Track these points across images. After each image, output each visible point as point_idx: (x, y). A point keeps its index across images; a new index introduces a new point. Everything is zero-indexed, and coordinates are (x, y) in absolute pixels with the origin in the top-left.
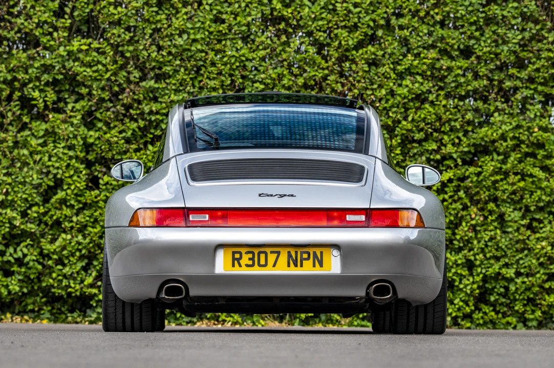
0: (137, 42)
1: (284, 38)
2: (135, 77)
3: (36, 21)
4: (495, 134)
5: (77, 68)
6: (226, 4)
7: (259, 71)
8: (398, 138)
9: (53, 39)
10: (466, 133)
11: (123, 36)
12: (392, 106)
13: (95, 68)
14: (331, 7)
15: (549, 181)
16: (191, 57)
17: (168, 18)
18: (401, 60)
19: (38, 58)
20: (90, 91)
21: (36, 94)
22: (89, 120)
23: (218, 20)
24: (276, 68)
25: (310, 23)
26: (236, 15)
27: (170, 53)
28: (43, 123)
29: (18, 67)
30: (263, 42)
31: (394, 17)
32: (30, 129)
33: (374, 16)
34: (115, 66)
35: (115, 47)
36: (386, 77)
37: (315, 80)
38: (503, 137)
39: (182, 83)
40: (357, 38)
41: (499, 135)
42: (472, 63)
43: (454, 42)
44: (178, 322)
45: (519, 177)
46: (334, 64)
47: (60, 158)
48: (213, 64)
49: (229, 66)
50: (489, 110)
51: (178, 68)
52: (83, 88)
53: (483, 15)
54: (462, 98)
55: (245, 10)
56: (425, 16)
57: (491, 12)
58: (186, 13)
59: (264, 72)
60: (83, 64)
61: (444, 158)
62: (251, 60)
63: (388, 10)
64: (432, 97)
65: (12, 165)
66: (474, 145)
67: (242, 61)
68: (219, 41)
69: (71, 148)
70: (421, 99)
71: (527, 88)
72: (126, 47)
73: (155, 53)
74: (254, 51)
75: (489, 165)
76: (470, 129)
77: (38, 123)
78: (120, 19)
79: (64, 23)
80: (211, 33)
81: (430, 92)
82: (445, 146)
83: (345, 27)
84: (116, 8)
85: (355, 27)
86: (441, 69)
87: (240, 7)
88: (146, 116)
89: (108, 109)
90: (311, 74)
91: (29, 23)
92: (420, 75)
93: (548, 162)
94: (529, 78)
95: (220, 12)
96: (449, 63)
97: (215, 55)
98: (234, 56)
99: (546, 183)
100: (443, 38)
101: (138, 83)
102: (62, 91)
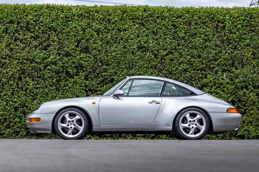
0: (101, 54)
1: (144, 53)
2: (100, 65)
3: (70, 48)
4: (208, 81)
5: (83, 62)
6: (127, 43)
7: (137, 63)
9: (75, 54)
10: (199, 81)
11: (96, 53)
12: (177, 73)
13: (88, 62)
14: (158, 43)
15: (224, 95)
16: (117, 59)
17: (110, 47)
18: (180, 59)
19: (71, 60)
20: (87, 69)
21: (71, 70)
22: (86, 78)
23: (125, 47)
24: (142, 62)
25: (152, 48)
26: (130, 46)
27: (110, 58)
28: (73, 79)
29: (65, 62)
30: (138, 54)
31: (177, 46)
32: (69, 81)
33: (171, 46)
34: (94, 62)
35: (94, 56)
36: (175, 64)
38: (211, 82)
39: (114, 66)
40: (166, 52)
42: (201, 60)
43: (195, 53)
44: (114, 138)
45: (215, 94)
46: (160, 60)
47: (78, 89)
49: (128, 61)
50: (206, 74)
51: (113, 62)
52: (85, 68)
53: (204, 45)
54: (198, 70)
55: (133, 44)
56: (187, 46)
57: (206, 44)
58: (115, 46)
59: (139, 63)
60: (84, 61)
62: (135, 60)
63: (175, 44)
64: (189, 70)
65: (64, 92)
66: (202, 84)
67: (132, 60)
68: (125, 54)
69: (81, 86)
70: (186, 70)
71: (217, 67)
72: (97, 56)
73: (106, 58)
74: (135, 57)
75: (206, 90)
76: (200, 79)
77: (71, 79)
78: (95, 48)
79: (78, 49)
80: (123, 51)
81: (188, 68)
84: (94, 44)
85: (166, 49)
86: (192, 61)
87: (131, 43)
88: (103, 76)
89: (92, 75)
90: (153, 64)
91: (68, 49)
92: (185, 63)
93: (224, 89)
94: (218, 64)
95: (125, 45)
96: (194, 60)
97: (124, 58)
98: (130, 58)
99: (223, 95)
100: (192, 52)
101: (101, 67)
102: (78, 69)
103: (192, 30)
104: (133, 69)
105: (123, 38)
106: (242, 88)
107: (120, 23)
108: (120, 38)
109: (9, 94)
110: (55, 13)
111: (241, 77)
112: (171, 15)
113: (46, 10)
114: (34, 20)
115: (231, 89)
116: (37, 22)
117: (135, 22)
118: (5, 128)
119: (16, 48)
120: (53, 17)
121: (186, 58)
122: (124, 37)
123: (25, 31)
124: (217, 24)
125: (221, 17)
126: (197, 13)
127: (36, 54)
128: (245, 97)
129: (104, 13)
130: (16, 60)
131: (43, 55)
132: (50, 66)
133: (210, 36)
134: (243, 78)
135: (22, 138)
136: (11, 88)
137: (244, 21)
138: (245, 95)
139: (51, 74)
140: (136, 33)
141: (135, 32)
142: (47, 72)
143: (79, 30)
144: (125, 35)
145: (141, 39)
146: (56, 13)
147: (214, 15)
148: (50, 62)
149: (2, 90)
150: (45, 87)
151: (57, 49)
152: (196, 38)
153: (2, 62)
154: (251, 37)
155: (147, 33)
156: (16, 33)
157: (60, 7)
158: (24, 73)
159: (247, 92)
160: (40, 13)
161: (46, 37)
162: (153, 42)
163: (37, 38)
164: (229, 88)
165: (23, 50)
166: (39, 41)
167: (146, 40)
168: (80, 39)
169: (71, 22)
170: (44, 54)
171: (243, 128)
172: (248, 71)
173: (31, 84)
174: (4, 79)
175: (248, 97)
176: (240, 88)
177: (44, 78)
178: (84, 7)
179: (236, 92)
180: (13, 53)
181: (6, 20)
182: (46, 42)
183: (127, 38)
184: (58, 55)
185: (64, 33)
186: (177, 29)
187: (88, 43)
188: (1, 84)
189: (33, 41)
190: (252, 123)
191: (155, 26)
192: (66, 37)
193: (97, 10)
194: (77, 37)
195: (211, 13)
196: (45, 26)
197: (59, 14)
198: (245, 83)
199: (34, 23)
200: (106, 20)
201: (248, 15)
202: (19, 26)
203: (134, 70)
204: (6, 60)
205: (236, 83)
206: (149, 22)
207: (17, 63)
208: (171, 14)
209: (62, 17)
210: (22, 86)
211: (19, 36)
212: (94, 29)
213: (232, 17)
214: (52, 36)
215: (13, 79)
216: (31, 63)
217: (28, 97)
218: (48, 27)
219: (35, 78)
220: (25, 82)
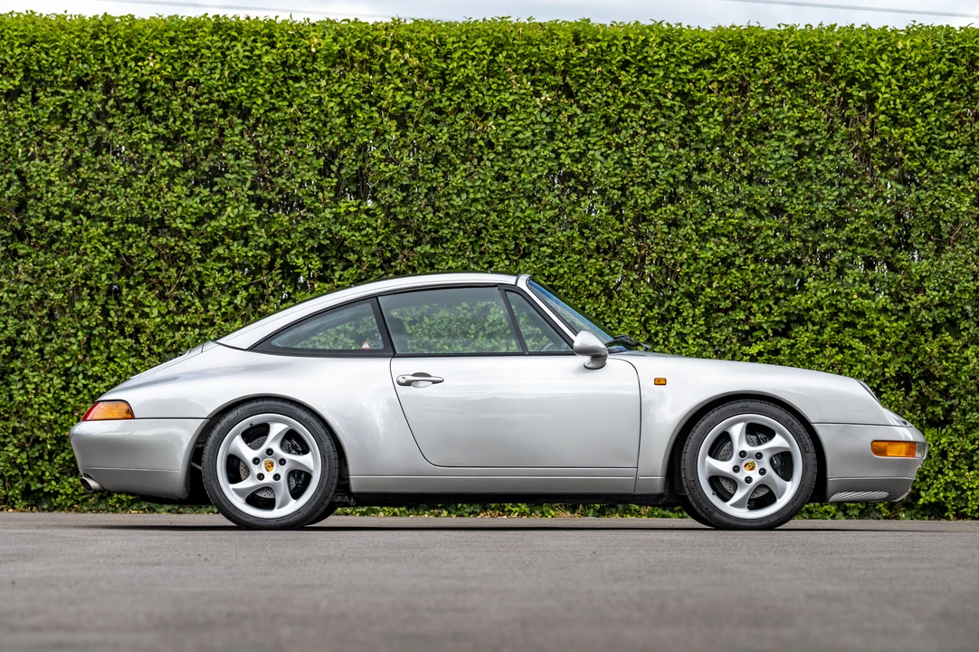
0: (412, 201)
1: (574, 197)
2: (408, 241)
3: (299, 180)
4: (809, 302)
5: (345, 232)
6: (510, 160)
7: (546, 233)
8: (702, 306)
9: (318, 200)
10: (777, 301)
11: (395, 196)
12: (695, 271)
13: (364, 232)
14: (626, 162)
15: (870, 354)
16: (471, 218)
17: (445, 175)
18: (705, 220)
19: (302, 221)
20: (359, 257)
21: (300, 261)
23: (500, 177)
24: (565, 230)
25: (603, 180)
26: (521, 172)
27: (447, 215)
29: (280, 231)
30: (550, 202)
31: (697, 173)
33: (674, 171)
34: (387, 229)
35: (387, 208)
36: (687, 240)
37: (608, 243)
38: (819, 305)
39: (462, 248)
40: (655, 195)
41: (814, 302)
44: (459, 513)
45: (837, 349)
46: (629, 225)
48: (496, 227)
49: (512, 228)
50: (804, 275)
51: (456, 231)
52: (352, 254)
53: (795, 169)
54: (773, 262)
55: (530, 166)
56: (731, 171)
57: (804, 166)
58: (465, 170)
59: (552, 235)
60: (352, 228)
61: (753, 329)
62: (537, 222)
63: (689, 164)
64: (738, 261)
66: (786, 314)
67: (528, 223)
68: (502, 201)
70: (727, 262)
71: (844, 250)
72: (398, 208)
73: (431, 215)
74: (540, 212)
75: (803, 336)
76: (782, 296)
78: (392, 178)
79: (329, 182)
80: (493, 192)
81: (735, 255)
82: (754, 315)
83: (642, 184)
84: (386, 166)
85: (653, 181)
86: (749, 229)
87: (524, 162)
90: (604, 237)
91: (291, 183)
92: (726, 236)
93: (869, 332)
94: (848, 238)
95: (503, 169)
96: (757, 223)
97: (498, 216)
98: (518, 217)
99: (866, 356)
100: (751, 195)
101: (412, 248)
102: (329, 258)
103: (752, 112)
104: (530, 258)
105: (493, 140)
106: (936, 330)
107: (485, 86)
108: (481, 143)
109: (75, 347)
110: (241, 50)
111: (934, 290)
112: (674, 56)
113: (210, 38)
114: (165, 73)
115: (894, 332)
116: (178, 82)
117: (540, 81)
118: (59, 473)
119: (98, 179)
120: (238, 63)
121: (730, 218)
122: (498, 139)
123: (132, 115)
124: (843, 90)
125: (861, 66)
126: (770, 47)
127: (174, 199)
128: (947, 362)
129: (424, 49)
130: (99, 224)
131: (200, 206)
132: (224, 247)
133: (818, 133)
134: (939, 291)
135: (123, 509)
136: (82, 326)
137: (945, 77)
138: (950, 355)
139: (228, 276)
140: (545, 123)
141: (539, 119)
142: (212, 269)
143: (330, 110)
144: (503, 130)
145: (561, 145)
146: (248, 48)
147: (834, 56)
148: (225, 229)
149: (47, 334)
150: (207, 324)
151: (248, 184)
152: (766, 142)
153: (47, 228)
154: (973, 139)
155: (583, 123)
156: (99, 125)
157: (262, 26)
158: (130, 272)
159: (957, 344)
160: (187, 48)
161: (209, 139)
162: (606, 158)
163: (178, 141)
164: (887, 327)
165: (125, 188)
166: (184, 151)
167: (578, 150)
168: (337, 147)
169: (303, 84)
170: (201, 200)
171: (940, 476)
172: (961, 266)
173: (155, 312)
174: (57, 291)
175: (958, 362)
176: (930, 328)
177: (204, 291)
178: (352, 26)
179: (912, 344)
180: (86, 197)
181: (63, 75)
182: (212, 156)
183: (509, 142)
184: (254, 204)
185: (275, 123)
186: (697, 107)
187: (364, 160)
188: (45, 311)
189: (161, 153)
190: (972, 457)
191: (614, 97)
192: (285, 137)
193: (397, 36)
194: (325, 137)
195: (822, 47)
196: (207, 95)
197: (257, 52)
198: (947, 311)
199: (167, 86)
200: (431, 75)
201: (962, 57)
202: (109, 98)
203: (534, 262)
204: (64, 224)
205: (912, 311)
206: (591, 84)
207: (102, 233)
208: (675, 51)
209: (270, 63)
210: (121, 319)
211: (111, 133)
212: (386, 110)
213: (902, 65)
214: (232, 136)
215: (88, 291)
216: (155, 232)
217: (143, 358)
218: (218, 102)
219: (170, 288)
220: (132, 305)
